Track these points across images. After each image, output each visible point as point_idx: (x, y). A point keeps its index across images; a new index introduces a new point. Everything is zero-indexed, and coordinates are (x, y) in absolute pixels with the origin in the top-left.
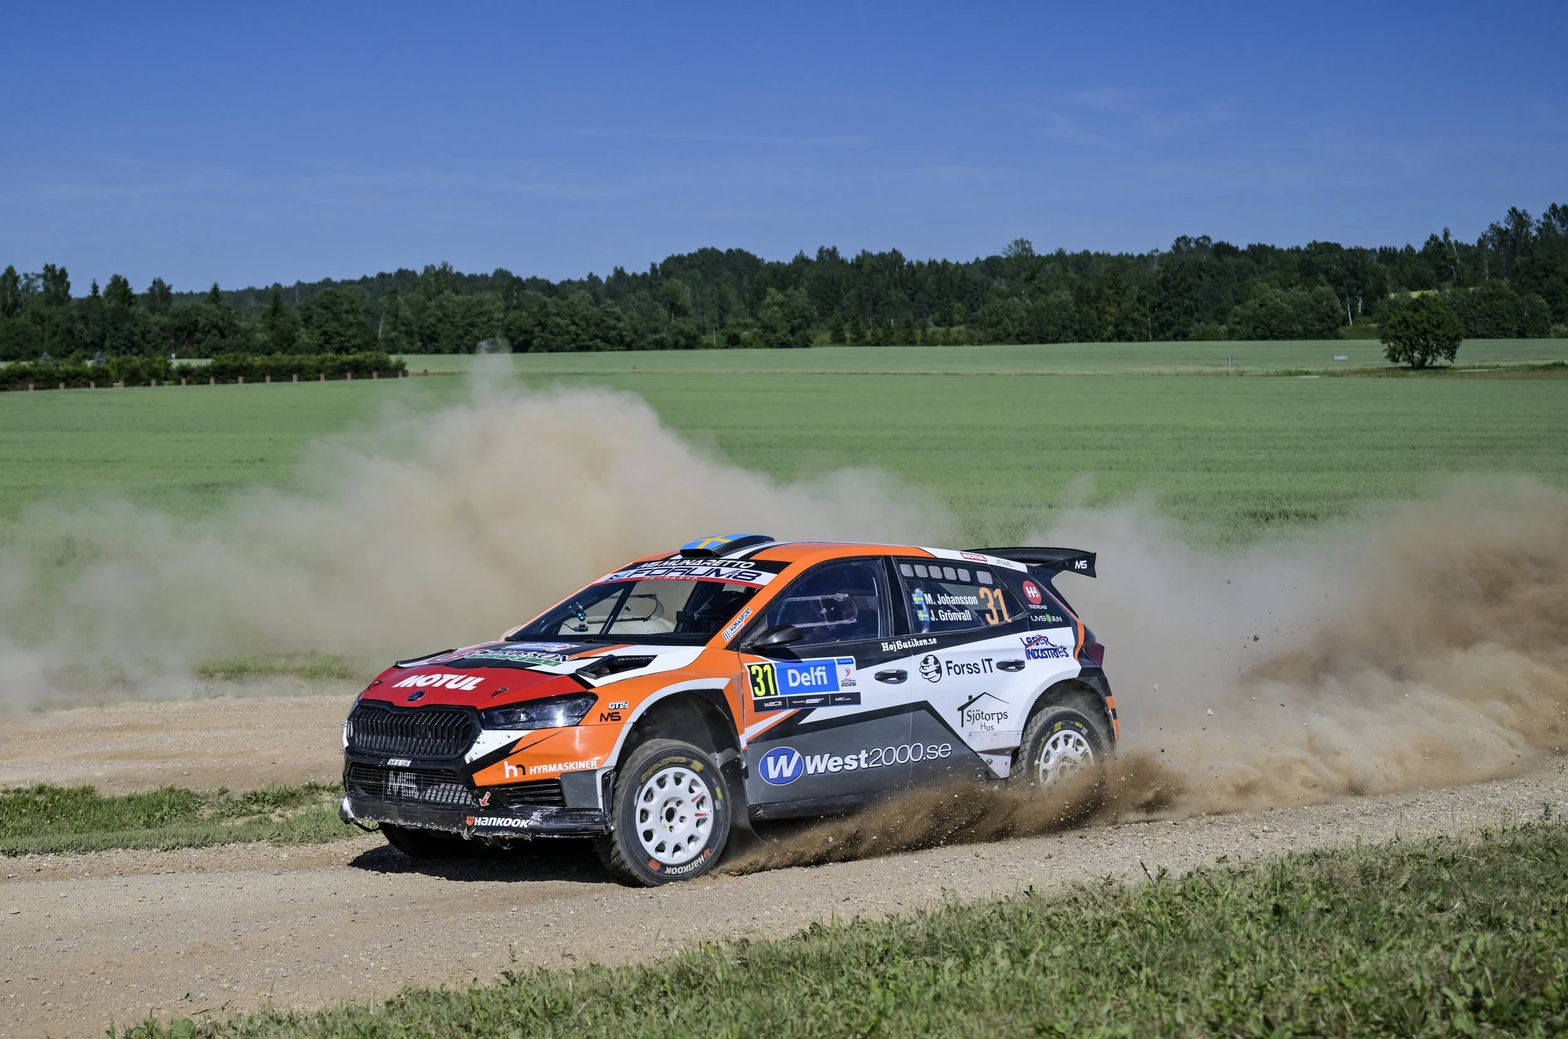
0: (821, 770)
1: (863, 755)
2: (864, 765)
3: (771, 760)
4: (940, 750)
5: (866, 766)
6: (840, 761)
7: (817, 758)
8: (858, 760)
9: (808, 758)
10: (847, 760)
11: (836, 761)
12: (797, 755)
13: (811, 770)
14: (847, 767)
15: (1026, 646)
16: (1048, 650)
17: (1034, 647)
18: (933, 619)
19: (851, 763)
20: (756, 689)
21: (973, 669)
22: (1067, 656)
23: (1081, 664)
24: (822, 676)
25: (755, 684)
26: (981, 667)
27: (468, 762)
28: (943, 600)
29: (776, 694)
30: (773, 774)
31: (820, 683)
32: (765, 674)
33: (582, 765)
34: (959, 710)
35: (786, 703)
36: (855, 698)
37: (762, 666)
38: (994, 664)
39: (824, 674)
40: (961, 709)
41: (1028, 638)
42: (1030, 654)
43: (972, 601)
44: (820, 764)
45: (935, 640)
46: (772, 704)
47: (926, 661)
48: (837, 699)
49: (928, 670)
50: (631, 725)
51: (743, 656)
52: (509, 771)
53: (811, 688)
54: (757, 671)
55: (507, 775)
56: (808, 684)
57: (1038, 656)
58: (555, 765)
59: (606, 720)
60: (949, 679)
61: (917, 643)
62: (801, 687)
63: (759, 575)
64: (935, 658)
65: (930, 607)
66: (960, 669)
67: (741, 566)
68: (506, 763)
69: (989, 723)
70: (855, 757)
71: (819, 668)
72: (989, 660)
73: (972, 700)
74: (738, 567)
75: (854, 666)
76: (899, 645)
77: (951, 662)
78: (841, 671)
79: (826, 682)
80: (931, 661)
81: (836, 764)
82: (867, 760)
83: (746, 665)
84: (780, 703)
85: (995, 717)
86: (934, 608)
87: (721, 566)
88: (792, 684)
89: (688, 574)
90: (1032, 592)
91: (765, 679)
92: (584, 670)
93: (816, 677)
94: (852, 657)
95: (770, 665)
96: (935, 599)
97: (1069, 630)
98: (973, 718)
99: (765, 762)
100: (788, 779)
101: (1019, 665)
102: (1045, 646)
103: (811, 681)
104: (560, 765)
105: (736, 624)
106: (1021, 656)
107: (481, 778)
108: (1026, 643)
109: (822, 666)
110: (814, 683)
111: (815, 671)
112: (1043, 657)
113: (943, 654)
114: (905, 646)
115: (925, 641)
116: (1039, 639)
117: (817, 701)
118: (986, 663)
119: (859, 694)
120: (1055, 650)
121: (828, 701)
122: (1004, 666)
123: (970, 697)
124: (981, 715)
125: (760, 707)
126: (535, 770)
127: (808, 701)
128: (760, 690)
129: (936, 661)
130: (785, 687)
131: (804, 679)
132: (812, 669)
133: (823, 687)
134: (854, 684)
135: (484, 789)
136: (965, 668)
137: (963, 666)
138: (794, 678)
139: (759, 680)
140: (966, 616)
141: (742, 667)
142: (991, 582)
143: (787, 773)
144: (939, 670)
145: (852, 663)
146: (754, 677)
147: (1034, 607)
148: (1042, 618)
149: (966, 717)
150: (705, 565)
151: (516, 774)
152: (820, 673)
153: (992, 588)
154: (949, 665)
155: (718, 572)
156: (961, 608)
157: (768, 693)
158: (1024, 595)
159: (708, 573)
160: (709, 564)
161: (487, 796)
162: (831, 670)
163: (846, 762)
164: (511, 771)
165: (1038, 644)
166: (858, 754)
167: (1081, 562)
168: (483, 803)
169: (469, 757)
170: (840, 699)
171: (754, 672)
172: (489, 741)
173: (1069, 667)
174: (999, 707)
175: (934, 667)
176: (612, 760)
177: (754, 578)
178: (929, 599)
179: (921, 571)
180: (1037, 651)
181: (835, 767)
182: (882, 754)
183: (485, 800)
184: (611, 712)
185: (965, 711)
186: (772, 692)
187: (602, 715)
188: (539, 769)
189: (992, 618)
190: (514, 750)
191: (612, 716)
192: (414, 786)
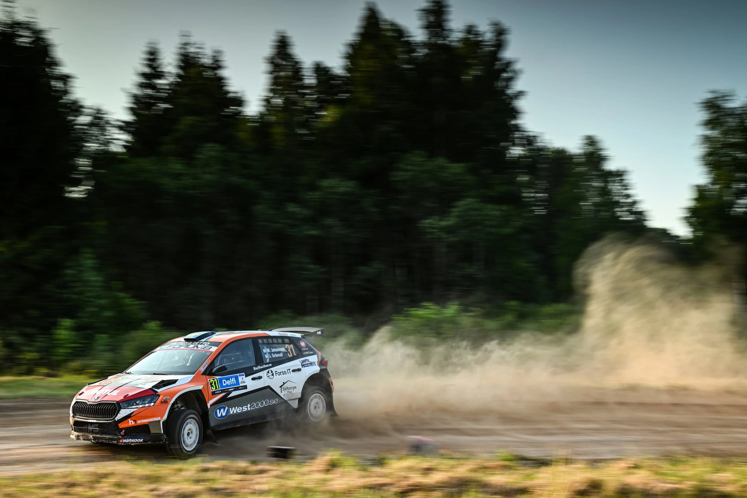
0: (235, 412)
1: (249, 406)
2: (249, 409)
3: (218, 411)
4: (274, 401)
5: (250, 409)
6: (241, 409)
7: (234, 408)
8: (247, 407)
9: (230, 409)
10: (244, 408)
11: (240, 409)
12: (227, 408)
13: (231, 413)
14: (243, 410)
15: (302, 363)
16: (309, 364)
17: (305, 363)
18: (270, 357)
19: (245, 409)
20: (212, 387)
21: (284, 373)
22: (315, 365)
23: (320, 368)
24: (234, 381)
25: (212, 386)
26: (287, 372)
27: (116, 420)
28: (273, 350)
29: (219, 388)
30: (219, 415)
31: (233, 383)
32: (215, 382)
33: (156, 419)
34: (280, 387)
35: (223, 391)
36: (245, 387)
37: (214, 380)
38: (291, 370)
39: (234, 380)
40: (281, 387)
41: (302, 360)
42: (303, 366)
43: (283, 350)
44: (234, 410)
45: (271, 364)
46: (218, 392)
47: (268, 372)
48: (239, 388)
49: (269, 375)
50: (171, 404)
51: (207, 377)
52: (131, 423)
53: (231, 385)
54: (212, 382)
55: (130, 424)
56: (229, 384)
57: (306, 366)
58: (146, 420)
59: (163, 403)
60: (276, 377)
61: (265, 366)
62: (227, 385)
63: (211, 347)
64: (271, 371)
65: (269, 353)
66: (280, 374)
67: (205, 344)
68: (129, 420)
69: (290, 391)
70: (246, 407)
71: (233, 378)
72: (289, 369)
74: (204, 344)
75: (244, 376)
76: (259, 367)
77: (277, 371)
78: (240, 379)
79: (235, 383)
80: (270, 372)
81: (240, 410)
82: (250, 407)
83: (208, 380)
84: (220, 392)
85: (292, 388)
86: (270, 353)
87: (198, 344)
88: (224, 385)
89: (187, 347)
90: (303, 344)
91: (215, 383)
92: (154, 387)
93: (232, 381)
94: (244, 373)
95: (217, 379)
96: (271, 350)
97: (315, 356)
98: (285, 389)
99: (216, 412)
100: (224, 416)
101: (299, 370)
102: (308, 363)
103: (230, 383)
104: (148, 419)
105: (204, 366)
106: (300, 367)
107: (121, 426)
108: (301, 362)
109: (234, 377)
110: (231, 384)
111: (231, 379)
112: (307, 366)
113: (273, 369)
114: (261, 368)
115: (268, 365)
116: (306, 360)
117: (233, 389)
118: (288, 371)
119: (246, 386)
120: (311, 363)
121: (236, 389)
122: (294, 371)
123: (284, 383)
124: (288, 388)
125: (214, 393)
126: (139, 422)
127: (230, 390)
128: (213, 388)
129: (272, 372)
130: (222, 386)
131: (228, 382)
132: (230, 379)
133: (234, 385)
134: (245, 382)
135: (122, 429)
136: (281, 373)
137: (281, 372)
138: (225, 382)
139: (213, 384)
140: (281, 355)
141: (207, 381)
142: (289, 342)
143: (224, 414)
144: (273, 375)
145: (244, 375)
146: (211, 384)
147: (304, 349)
148: (307, 353)
149: (282, 389)
150: (193, 344)
151: (133, 424)
152: (233, 380)
153: (289, 344)
154: (276, 372)
155: (197, 346)
156: (279, 353)
157: (216, 388)
158: (300, 345)
159: (194, 347)
160: (194, 343)
161: (123, 431)
162: (237, 378)
163: (243, 408)
165: (305, 362)
166: (247, 405)
167: (319, 332)
168: (122, 434)
169: (116, 419)
170: (240, 388)
171: (211, 382)
172: (123, 413)
173: (316, 369)
174: (293, 385)
175: (271, 374)
176: (165, 417)
177: (210, 349)
178: (268, 350)
179: (265, 340)
180: (305, 364)
181: (239, 411)
182: (255, 405)
183: (123, 433)
184: (164, 400)
185: (282, 387)
186: (218, 388)
187: (161, 402)
188: (141, 421)
189: (290, 355)
190: (132, 415)
191: (165, 402)
192: (98, 429)
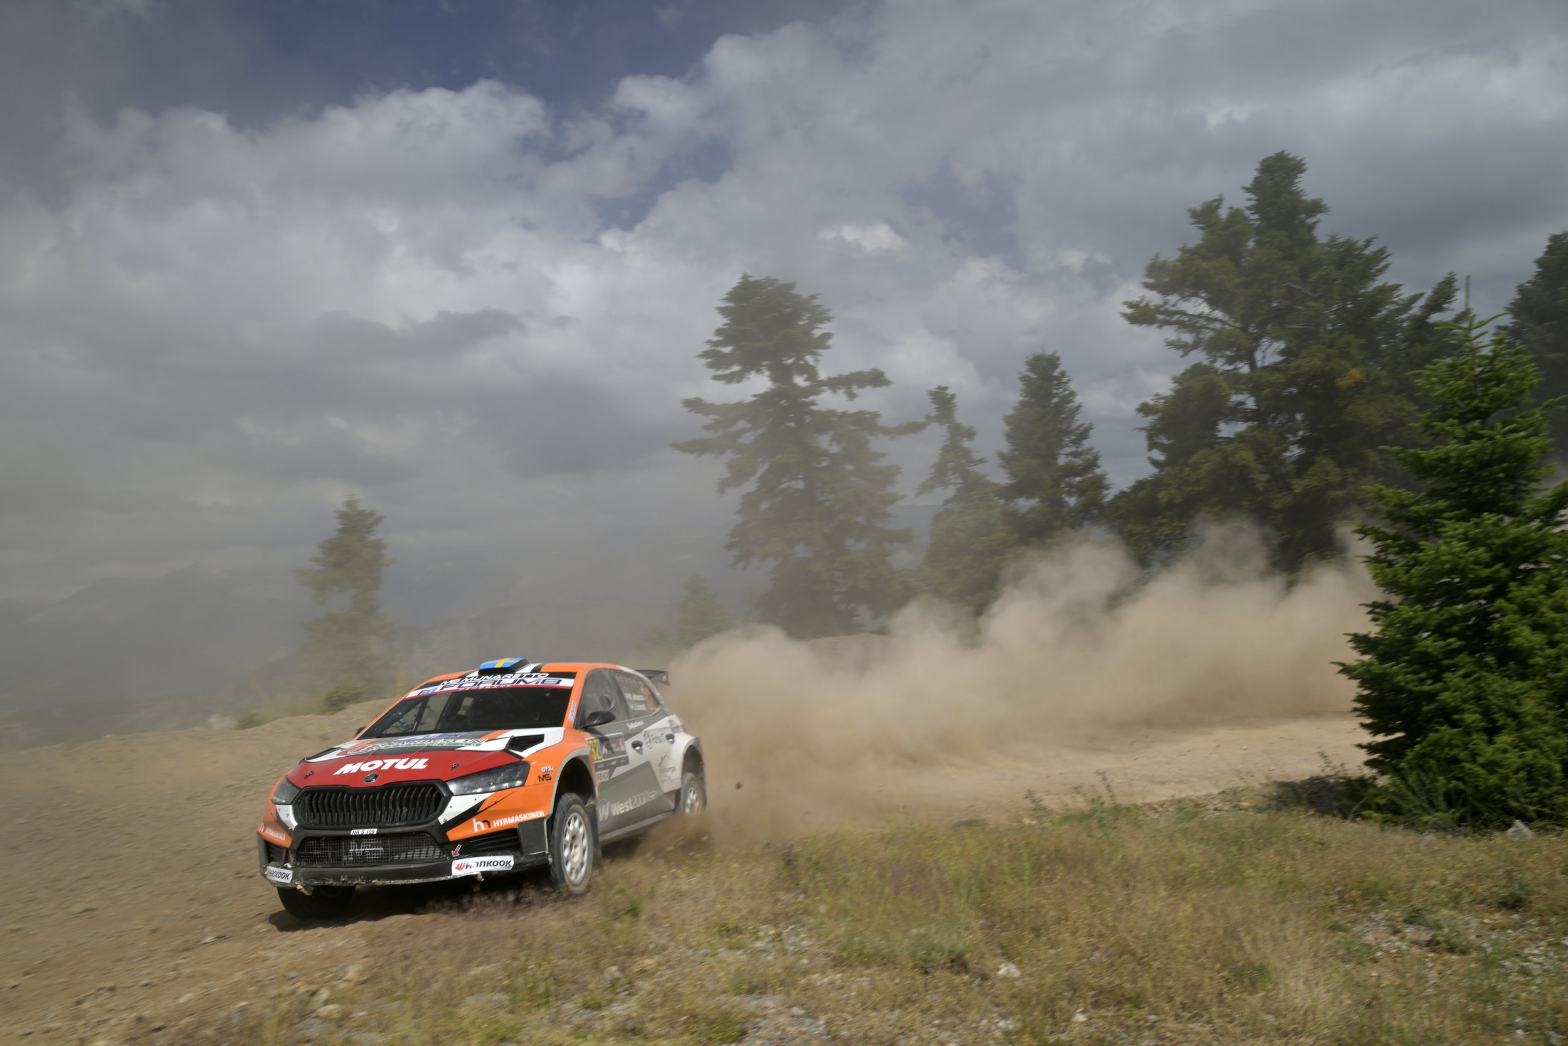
2: (631, 807)
4: (656, 793)
5: (634, 808)
8: (628, 803)
10: (625, 804)
11: (621, 805)
14: (626, 809)
19: (627, 806)
21: (660, 740)
27: (442, 822)
29: (600, 758)
32: (593, 745)
33: (533, 816)
34: (658, 768)
35: (605, 765)
40: (660, 765)
46: (599, 766)
47: (645, 735)
49: (647, 741)
50: (557, 783)
51: (581, 733)
52: (477, 827)
55: (476, 830)
58: (513, 818)
59: (540, 782)
60: (654, 745)
66: (655, 741)
67: (538, 677)
68: (474, 820)
69: (668, 775)
73: (663, 759)
74: (536, 677)
76: (633, 726)
77: (652, 735)
82: (633, 804)
83: (585, 739)
84: (603, 765)
85: (670, 770)
87: (521, 677)
92: (508, 747)
94: (622, 733)
98: (663, 771)
104: (516, 815)
105: (570, 713)
107: (453, 835)
110: (613, 751)
117: (614, 763)
118: (662, 736)
119: (628, 757)
121: (619, 763)
124: (665, 769)
125: (596, 768)
126: (497, 823)
127: (612, 763)
129: (648, 735)
133: (615, 753)
135: (456, 842)
136: (657, 739)
144: (650, 741)
145: (621, 737)
146: (590, 748)
149: (661, 770)
150: (507, 678)
151: (483, 828)
152: (613, 744)
154: (653, 738)
156: (641, 702)
157: (597, 758)
160: (509, 677)
161: (458, 848)
162: (617, 741)
163: (625, 806)
164: (479, 826)
166: (628, 800)
168: (455, 854)
169: (442, 819)
170: (622, 761)
172: (458, 805)
174: (671, 764)
175: (649, 739)
176: (550, 809)
177: (558, 683)
183: (456, 852)
184: (541, 774)
187: (539, 777)
188: (501, 822)
190: (481, 809)
191: (546, 777)
192: (381, 849)
